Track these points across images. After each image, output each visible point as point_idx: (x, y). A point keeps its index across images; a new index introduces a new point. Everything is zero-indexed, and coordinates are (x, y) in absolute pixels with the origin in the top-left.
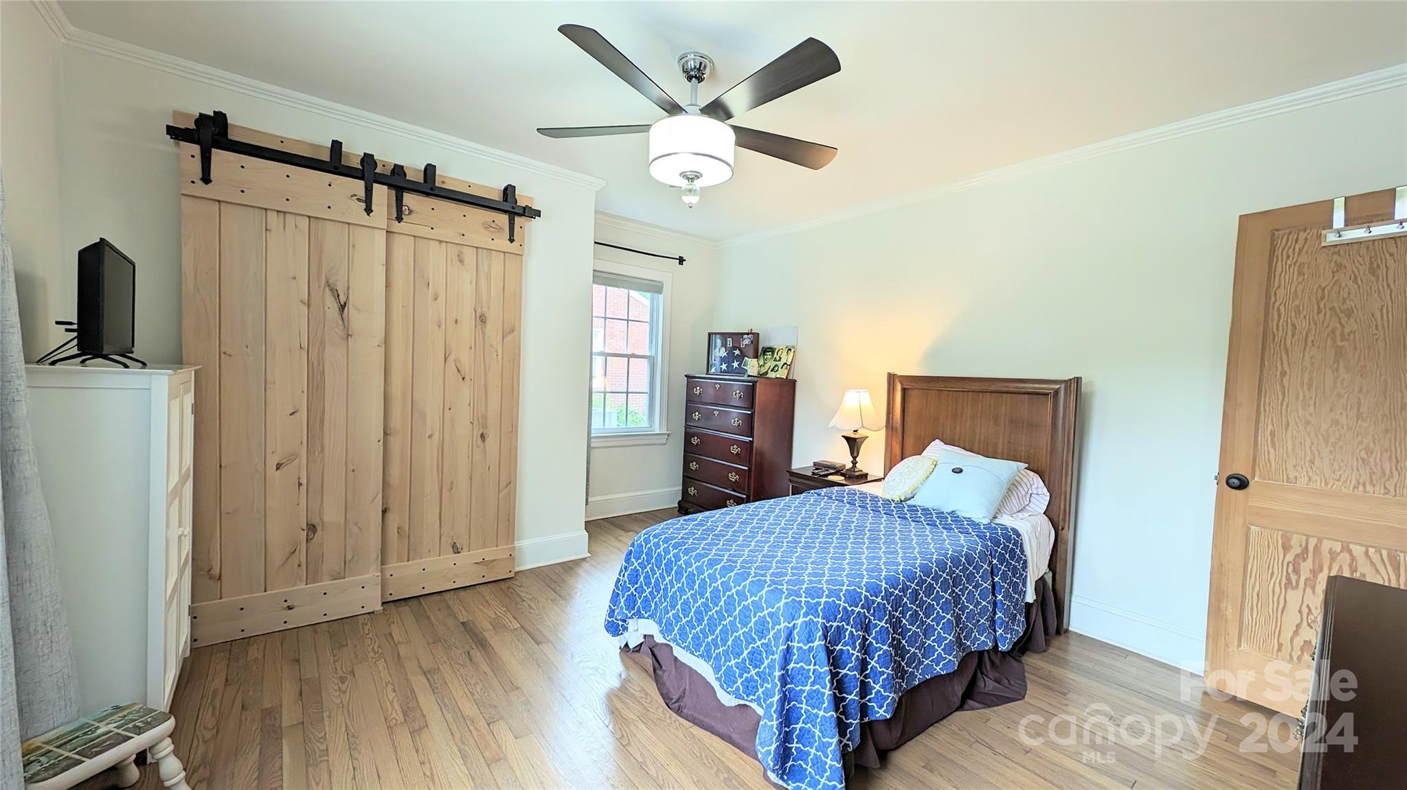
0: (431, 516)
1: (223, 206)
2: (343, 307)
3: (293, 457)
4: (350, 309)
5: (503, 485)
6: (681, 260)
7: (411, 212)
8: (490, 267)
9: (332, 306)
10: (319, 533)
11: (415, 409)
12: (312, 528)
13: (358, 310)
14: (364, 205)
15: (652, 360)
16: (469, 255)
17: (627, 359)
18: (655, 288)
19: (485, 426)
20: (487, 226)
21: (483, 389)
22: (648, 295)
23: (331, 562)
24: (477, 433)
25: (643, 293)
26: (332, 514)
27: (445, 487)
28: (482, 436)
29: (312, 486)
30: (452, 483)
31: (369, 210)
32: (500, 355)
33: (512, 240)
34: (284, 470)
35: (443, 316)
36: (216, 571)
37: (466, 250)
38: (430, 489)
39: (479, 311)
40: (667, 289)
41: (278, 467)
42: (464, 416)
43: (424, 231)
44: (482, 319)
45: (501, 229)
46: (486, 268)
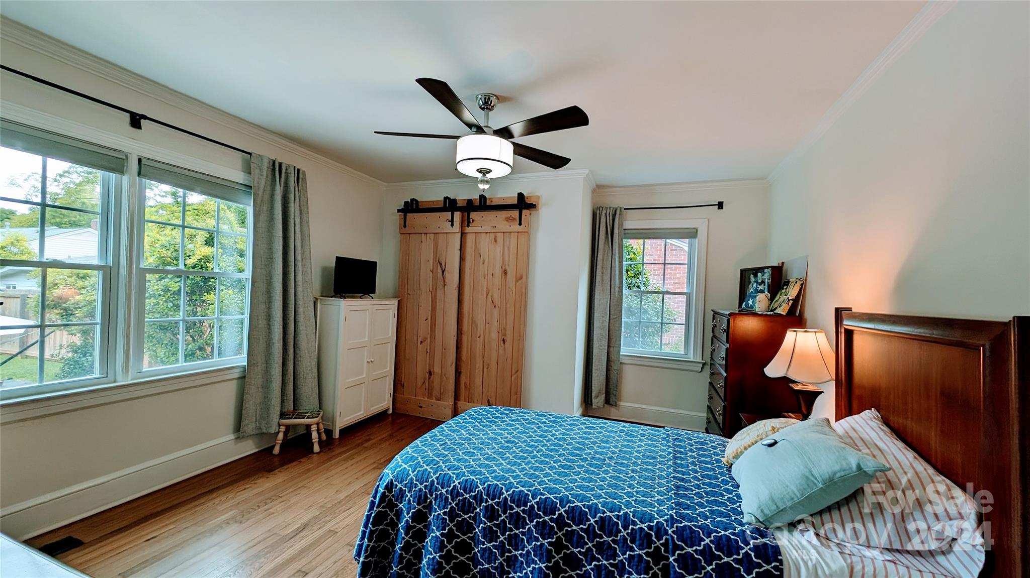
0: (478, 381)
1: (411, 235)
2: (443, 272)
3: (425, 339)
4: (446, 272)
5: (514, 372)
6: (720, 205)
7: (473, 221)
8: (510, 242)
9: (440, 271)
10: (432, 376)
11: (473, 322)
12: (430, 373)
13: (448, 273)
14: (450, 223)
15: (689, 296)
16: (500, 237)
17: (661, 295)
18: (691, 234)
19: (505, 335)
20: (507, 219)
21: (504, 312)
22: (687, 240)
23: (436, 392)
24: (501, 338)
25: (682, 240)
26: (437, 369)
27: (486, 366)
28: (504, 340)
29: (431, 353)
30: (488, 365)
31: (452, 225)
32: (514, 293)
33: (520, 224)
34: (423, 344)
35: (486, 273)
36: (403, 383)
37: (498, 235)
38: (479, 365)
39: (504, 268)
40: (702, 234)
41: (421, 342)
42: (495, 327)
43: (478, 229)
44: (505, 272)
45: (514, 219)
46: (508, 243)
